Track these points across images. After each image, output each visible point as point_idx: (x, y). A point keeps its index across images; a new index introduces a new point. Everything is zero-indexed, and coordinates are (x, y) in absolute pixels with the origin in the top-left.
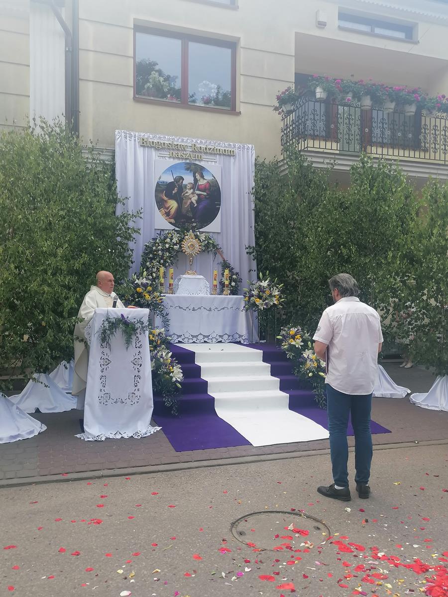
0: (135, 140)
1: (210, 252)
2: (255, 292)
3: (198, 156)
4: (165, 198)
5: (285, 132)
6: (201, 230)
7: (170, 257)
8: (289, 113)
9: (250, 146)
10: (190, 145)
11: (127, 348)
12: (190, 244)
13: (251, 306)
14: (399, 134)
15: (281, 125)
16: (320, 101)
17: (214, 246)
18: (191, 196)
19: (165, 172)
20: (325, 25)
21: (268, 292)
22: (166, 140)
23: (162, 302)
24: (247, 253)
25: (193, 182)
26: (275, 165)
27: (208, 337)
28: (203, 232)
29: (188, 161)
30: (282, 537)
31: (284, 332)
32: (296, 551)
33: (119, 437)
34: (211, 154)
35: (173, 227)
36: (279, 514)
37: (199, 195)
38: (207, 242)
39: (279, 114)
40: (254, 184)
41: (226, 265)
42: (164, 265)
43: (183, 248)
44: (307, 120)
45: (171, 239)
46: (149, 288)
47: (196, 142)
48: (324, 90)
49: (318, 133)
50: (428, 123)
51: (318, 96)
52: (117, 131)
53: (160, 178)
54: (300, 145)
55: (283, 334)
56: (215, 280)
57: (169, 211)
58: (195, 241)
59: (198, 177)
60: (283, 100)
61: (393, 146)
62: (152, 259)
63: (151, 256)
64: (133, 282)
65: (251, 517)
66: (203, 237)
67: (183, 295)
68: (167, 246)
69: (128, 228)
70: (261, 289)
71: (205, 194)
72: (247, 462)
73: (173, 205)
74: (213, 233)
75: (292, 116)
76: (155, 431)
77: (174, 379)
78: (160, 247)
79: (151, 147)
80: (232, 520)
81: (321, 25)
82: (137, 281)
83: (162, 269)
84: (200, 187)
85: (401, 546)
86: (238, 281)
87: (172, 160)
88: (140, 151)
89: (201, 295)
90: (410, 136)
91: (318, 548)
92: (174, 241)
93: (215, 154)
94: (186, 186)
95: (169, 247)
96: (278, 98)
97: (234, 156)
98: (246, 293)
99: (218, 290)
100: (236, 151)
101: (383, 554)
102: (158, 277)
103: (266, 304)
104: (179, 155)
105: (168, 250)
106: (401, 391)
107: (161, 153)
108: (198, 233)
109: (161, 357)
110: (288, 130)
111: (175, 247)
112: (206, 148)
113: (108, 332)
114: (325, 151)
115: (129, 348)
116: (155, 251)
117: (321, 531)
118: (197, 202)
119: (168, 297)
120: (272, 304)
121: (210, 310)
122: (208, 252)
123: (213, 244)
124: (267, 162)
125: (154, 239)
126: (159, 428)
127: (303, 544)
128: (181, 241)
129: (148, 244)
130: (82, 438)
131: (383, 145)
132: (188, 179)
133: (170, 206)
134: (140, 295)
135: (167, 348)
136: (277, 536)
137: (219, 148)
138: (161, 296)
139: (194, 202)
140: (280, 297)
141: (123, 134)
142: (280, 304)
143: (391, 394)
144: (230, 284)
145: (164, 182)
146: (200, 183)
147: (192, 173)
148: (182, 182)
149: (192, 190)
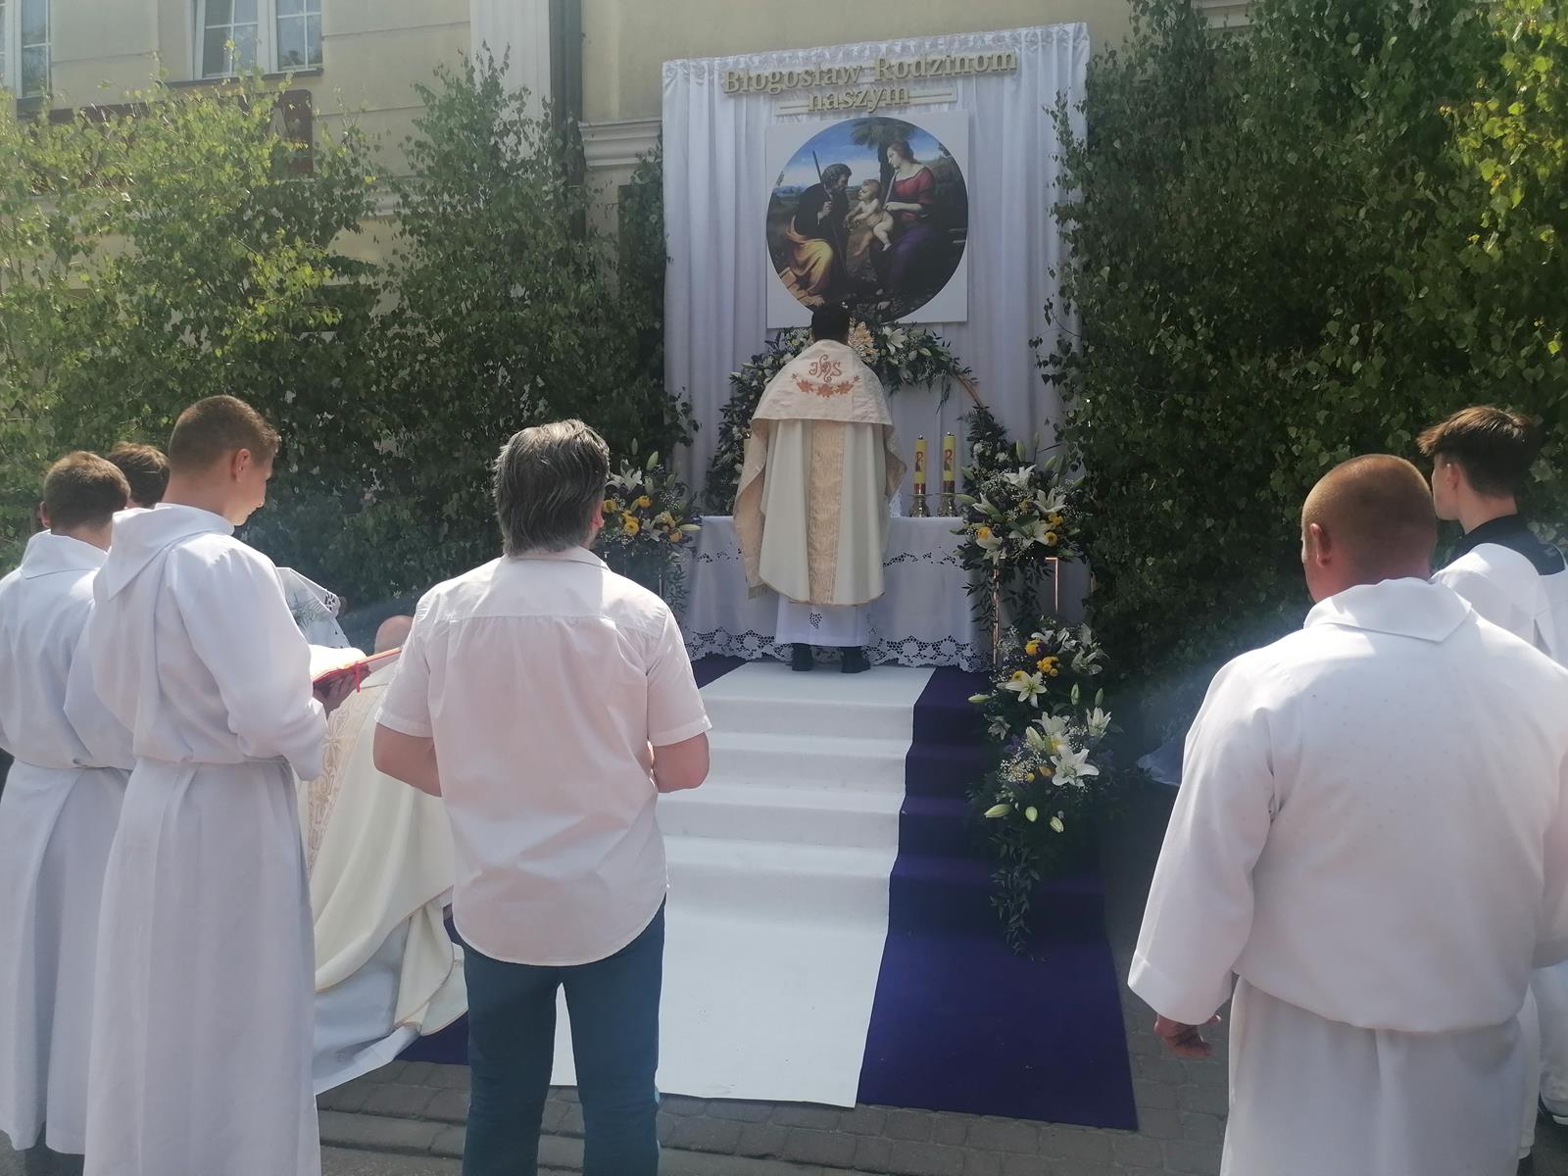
2: (981, 507)
3: (893, 93)
4: (796, 237)
10: (871, 63)
17: (939, 364)
19: (794, 160)
21: (1025, 506)
22: (797, 61)
25: (877, 176)
28: (902, 327)
29: (865, 115)
34: (937, 79)
37: (896, 214)
38: (914, 354)
46: (642, 500)
47: (889, 50)
52: (665, 64)
53: (781, 179)
59: (893, 157)
70: (1003, 496)
71: (916, 207)
73: (819, 252)
74: (945, 324)
79: (756, 93)
84: (900, 188)
87: (817, 119)
88: (726, 111)
93: (951, 78)
94: (857, 190)
97: (1011, 70)
100: (1022, 52)
104: (837, 100)
107: (784, 103)
108: (889, 331)
112: (919, 65)
122: (919, 384)
123: (938, 359)
125: (756, 359)
129: (738, 374)
132: (864, 169)
133: (808, 260)
137: (961, 56)
139: (882, 236)
141: (680, 71)
145: (791, 190)
146: (900, 177)
147: (876, 149)
148: (846, 182)
149: (875, 202)
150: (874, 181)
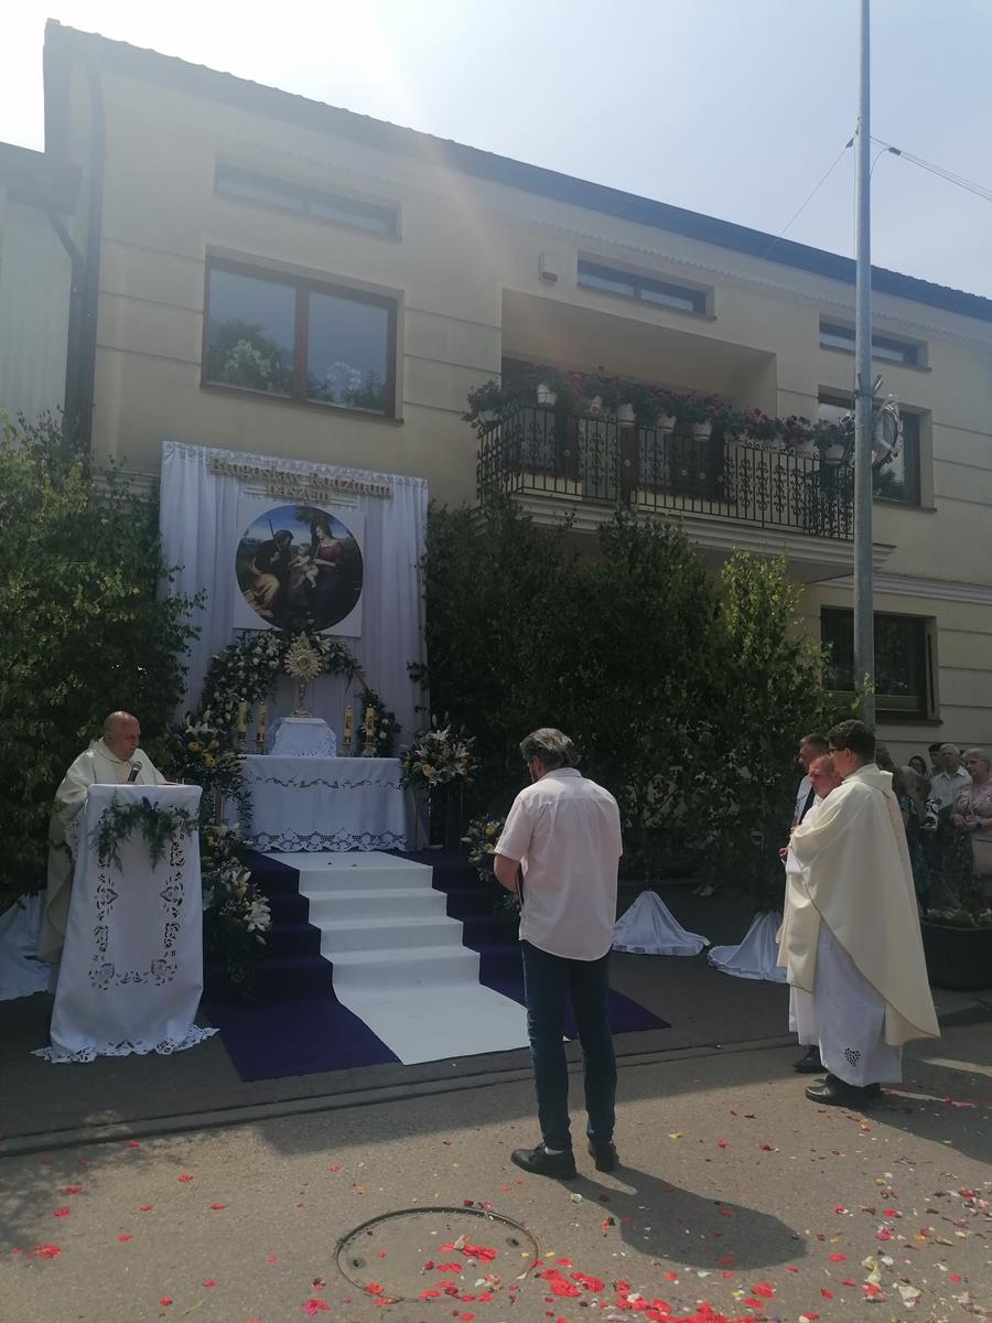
0: (200, 462)
1: (340, 675)
2: (422, 752)
3: (321, 495)
4: (256, 571)
5: (484, 458)
6: (323, 632)
7: (261, 682)
8: (491, 425)
9: (420, 480)
10: (308, 475)
11: (154, 866)
12: (302, 659)
13: (413, 780)
14: (684, 472)
15: (478, 446)
16: (546, 408)
17: (349, 663)
18: (306, 568)
19: (257, 522)
20: (556, 280)
21: (446, 753)
22: (261, 462)
23: (239, 770)
24: (411, 676)
25: (310, 542)
26: (464, 519)
27: (330, 838)
28: (326, 637)
29: (302, 504)
30: (440, 1268)
31: (475, 830)
32: (465, 1299)
33: (125, 1052)
34: (346, 492)
35: (267, 625)
36: (439, 1214)
37: (321, 567)
38: (333, 655)
39: (474, 426)
40: (426, 551)
41: (369, 699)
42: (248, 697)
43: (286, 666)
44: (522, 440)
45: (265, 648)
46: (215, 743)
47: (319, 469)
48: (552, 389)
49: (542, 464)
50: (732, 455)
51: (542, 398)
52: (165, 443)
53: (247, 533)
54: (509, 483)
55: (474, 834)
56: (347, 727)
57: (263, 596)
58: (310, 653)
59: (320, 533)
60: (479, 402)
61: (675, 492)
62: (224, 687)
63: (223, 679)
64: (182, 732)
65: (381, 1225)
66: (326, 646)
67: (283, 756)
68: (256, 661)
69: (176, 628)
70: (434, 747)
71: (332, 564)
72: (387, 1100)
73: (271, 583)
74: (347, 637)
75: (498, 432)
76: (205, 1038)
77: (252, 927)
78: (242, 664)
79: (233, 476)
80: (341, 1233)
81: (549, 278)
82: (190, 729)
83: (244, 707)
84: (323, 552)
85: (674, 1276)
86: (394, 729)
87: (271, 500)
88: (210, 483)
89: (318, 757)
90: (703, 476)
91: (512, 1289)
92: (270, 651)
93: (354, 493)
94: (296, 549)
95: (260, 663)
96: (471, 399)
97: (389, 497)
98: (404, 754)
99: (353, 747)
100: (394, 488)
101: (637, 1296)
102: (234, 720)
103: (443, 775)
104: (286, 492)
105: (257, 668)
106: (691, 943)
107: (251, 486)
108: (318, 638)
109: (229, 881)
110: (490, 455)
111: (272, 663)
112: (337, 482)
113: (115, 834)
114: (555, 495)
115: (157, 866)
116: (232, 670)
117: (521, 1249)
118: (316, 578)
119: (251, 760)
120: (453, 774)
121: (336, 786)
122: (337, 673)
123: (346, 659)
124: (449, 511)
125: (229, 647)
126: (212, 1031)
127: (480, 1282)
128: (283, 652)
129: (217, 657)
130: (46, 1058)
131: (656, 490)
132: (301, 537)
133: (264, 586)
134: (196, 757)
135: (243, 863)
136: (430, 1266)
137: (361, 482)
138: (238, 758)
140: (470, 762)
141: (177, 450)
142: (470, 774)
143: (674, 949)
144: (377, 734)
145: (254, 541)
146: (323, 545)
147: (309, 526)
148: (290, 542)
149: (308, 557)
150: (307, 545)
